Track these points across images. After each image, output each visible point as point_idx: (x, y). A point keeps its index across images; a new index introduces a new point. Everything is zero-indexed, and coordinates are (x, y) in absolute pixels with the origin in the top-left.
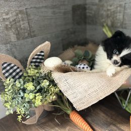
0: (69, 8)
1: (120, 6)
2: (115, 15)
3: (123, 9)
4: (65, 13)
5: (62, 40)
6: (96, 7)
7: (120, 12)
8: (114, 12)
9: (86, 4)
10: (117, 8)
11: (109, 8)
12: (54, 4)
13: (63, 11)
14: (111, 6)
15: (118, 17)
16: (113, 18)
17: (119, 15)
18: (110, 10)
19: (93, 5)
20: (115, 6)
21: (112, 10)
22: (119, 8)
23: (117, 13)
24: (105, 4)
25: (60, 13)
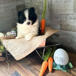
0: (15, 7)
2: (39, 7)
3: (42, 4)
6: (29, 5)
7: (41, 6)
8: (38, 6)
9: (25, 4)
13: (11, 9)
14: (36, 3)
16: (38, 9)
17: (41, 7)
19: (28, 4)
20: (38, 3)
21: (37, 5)
22: (40, 4)
23: (39, 6)
24: (33, 3)
25: (9, 10)
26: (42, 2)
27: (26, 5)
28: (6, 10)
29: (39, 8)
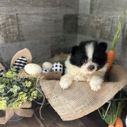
0: (61, 17)
1: (109, 19)
2: (104, 27)
3: (111, 23)
4: (56, 21)
5: (52, 46)
6: (87, 18)
7: (108, 25)
8: (103, 24)
9: (78, 15)
10: (106, 21)
11: (99, 20)
12: (46, 12)
13: (54, 19)
14: (100, 18)
15: (106, 30)
16: (102, 30)
17: (108, 28)
18: (100, 22)
19: (84, 16)
20: (104, 19)
21: (101, 23)
22: (107, 22)
23: (105, 26)
24: (96, 17)
25: (51, 20)
26: (113, 20)
27: (79, 17)
28: (45, 20)
29: (105, 29)
